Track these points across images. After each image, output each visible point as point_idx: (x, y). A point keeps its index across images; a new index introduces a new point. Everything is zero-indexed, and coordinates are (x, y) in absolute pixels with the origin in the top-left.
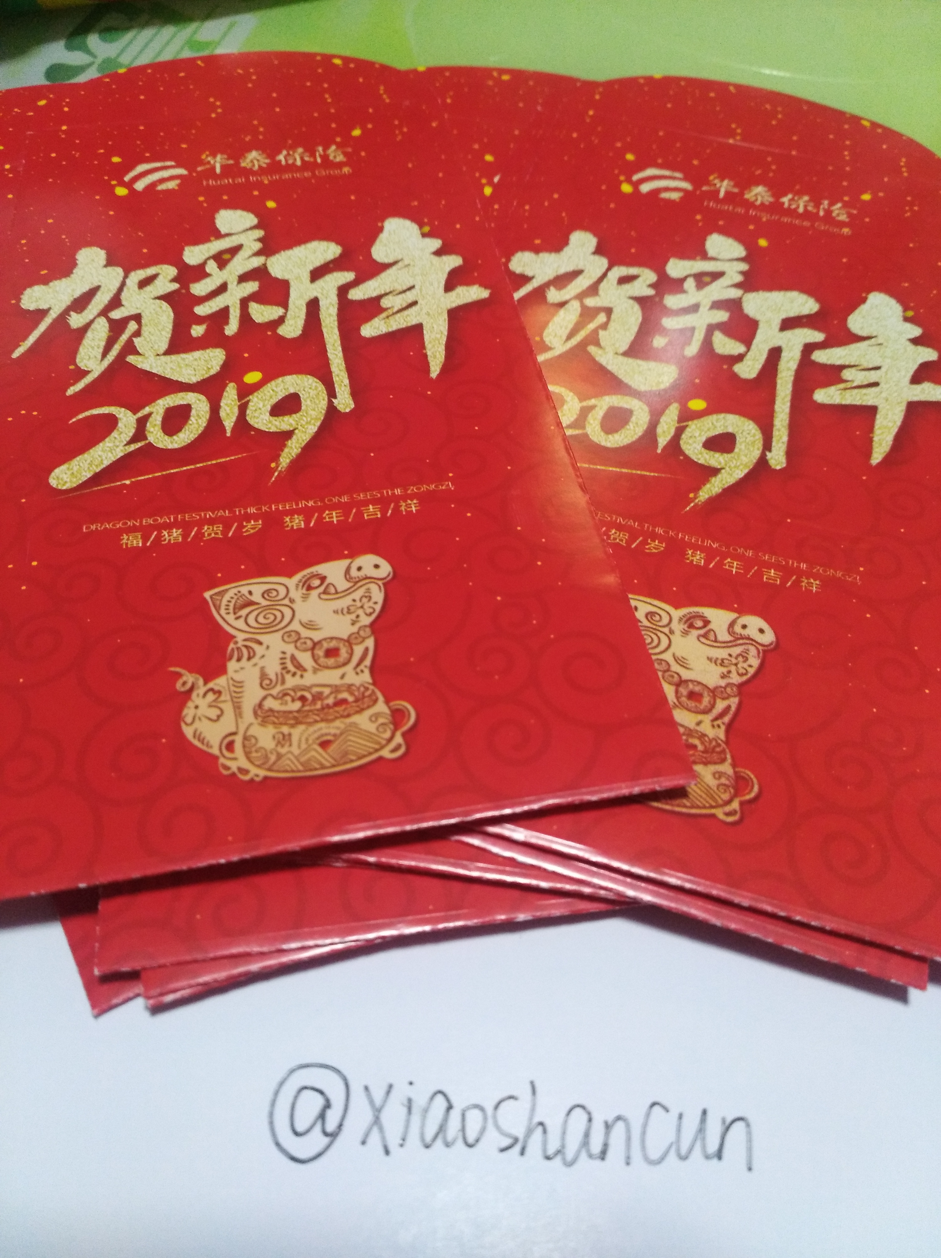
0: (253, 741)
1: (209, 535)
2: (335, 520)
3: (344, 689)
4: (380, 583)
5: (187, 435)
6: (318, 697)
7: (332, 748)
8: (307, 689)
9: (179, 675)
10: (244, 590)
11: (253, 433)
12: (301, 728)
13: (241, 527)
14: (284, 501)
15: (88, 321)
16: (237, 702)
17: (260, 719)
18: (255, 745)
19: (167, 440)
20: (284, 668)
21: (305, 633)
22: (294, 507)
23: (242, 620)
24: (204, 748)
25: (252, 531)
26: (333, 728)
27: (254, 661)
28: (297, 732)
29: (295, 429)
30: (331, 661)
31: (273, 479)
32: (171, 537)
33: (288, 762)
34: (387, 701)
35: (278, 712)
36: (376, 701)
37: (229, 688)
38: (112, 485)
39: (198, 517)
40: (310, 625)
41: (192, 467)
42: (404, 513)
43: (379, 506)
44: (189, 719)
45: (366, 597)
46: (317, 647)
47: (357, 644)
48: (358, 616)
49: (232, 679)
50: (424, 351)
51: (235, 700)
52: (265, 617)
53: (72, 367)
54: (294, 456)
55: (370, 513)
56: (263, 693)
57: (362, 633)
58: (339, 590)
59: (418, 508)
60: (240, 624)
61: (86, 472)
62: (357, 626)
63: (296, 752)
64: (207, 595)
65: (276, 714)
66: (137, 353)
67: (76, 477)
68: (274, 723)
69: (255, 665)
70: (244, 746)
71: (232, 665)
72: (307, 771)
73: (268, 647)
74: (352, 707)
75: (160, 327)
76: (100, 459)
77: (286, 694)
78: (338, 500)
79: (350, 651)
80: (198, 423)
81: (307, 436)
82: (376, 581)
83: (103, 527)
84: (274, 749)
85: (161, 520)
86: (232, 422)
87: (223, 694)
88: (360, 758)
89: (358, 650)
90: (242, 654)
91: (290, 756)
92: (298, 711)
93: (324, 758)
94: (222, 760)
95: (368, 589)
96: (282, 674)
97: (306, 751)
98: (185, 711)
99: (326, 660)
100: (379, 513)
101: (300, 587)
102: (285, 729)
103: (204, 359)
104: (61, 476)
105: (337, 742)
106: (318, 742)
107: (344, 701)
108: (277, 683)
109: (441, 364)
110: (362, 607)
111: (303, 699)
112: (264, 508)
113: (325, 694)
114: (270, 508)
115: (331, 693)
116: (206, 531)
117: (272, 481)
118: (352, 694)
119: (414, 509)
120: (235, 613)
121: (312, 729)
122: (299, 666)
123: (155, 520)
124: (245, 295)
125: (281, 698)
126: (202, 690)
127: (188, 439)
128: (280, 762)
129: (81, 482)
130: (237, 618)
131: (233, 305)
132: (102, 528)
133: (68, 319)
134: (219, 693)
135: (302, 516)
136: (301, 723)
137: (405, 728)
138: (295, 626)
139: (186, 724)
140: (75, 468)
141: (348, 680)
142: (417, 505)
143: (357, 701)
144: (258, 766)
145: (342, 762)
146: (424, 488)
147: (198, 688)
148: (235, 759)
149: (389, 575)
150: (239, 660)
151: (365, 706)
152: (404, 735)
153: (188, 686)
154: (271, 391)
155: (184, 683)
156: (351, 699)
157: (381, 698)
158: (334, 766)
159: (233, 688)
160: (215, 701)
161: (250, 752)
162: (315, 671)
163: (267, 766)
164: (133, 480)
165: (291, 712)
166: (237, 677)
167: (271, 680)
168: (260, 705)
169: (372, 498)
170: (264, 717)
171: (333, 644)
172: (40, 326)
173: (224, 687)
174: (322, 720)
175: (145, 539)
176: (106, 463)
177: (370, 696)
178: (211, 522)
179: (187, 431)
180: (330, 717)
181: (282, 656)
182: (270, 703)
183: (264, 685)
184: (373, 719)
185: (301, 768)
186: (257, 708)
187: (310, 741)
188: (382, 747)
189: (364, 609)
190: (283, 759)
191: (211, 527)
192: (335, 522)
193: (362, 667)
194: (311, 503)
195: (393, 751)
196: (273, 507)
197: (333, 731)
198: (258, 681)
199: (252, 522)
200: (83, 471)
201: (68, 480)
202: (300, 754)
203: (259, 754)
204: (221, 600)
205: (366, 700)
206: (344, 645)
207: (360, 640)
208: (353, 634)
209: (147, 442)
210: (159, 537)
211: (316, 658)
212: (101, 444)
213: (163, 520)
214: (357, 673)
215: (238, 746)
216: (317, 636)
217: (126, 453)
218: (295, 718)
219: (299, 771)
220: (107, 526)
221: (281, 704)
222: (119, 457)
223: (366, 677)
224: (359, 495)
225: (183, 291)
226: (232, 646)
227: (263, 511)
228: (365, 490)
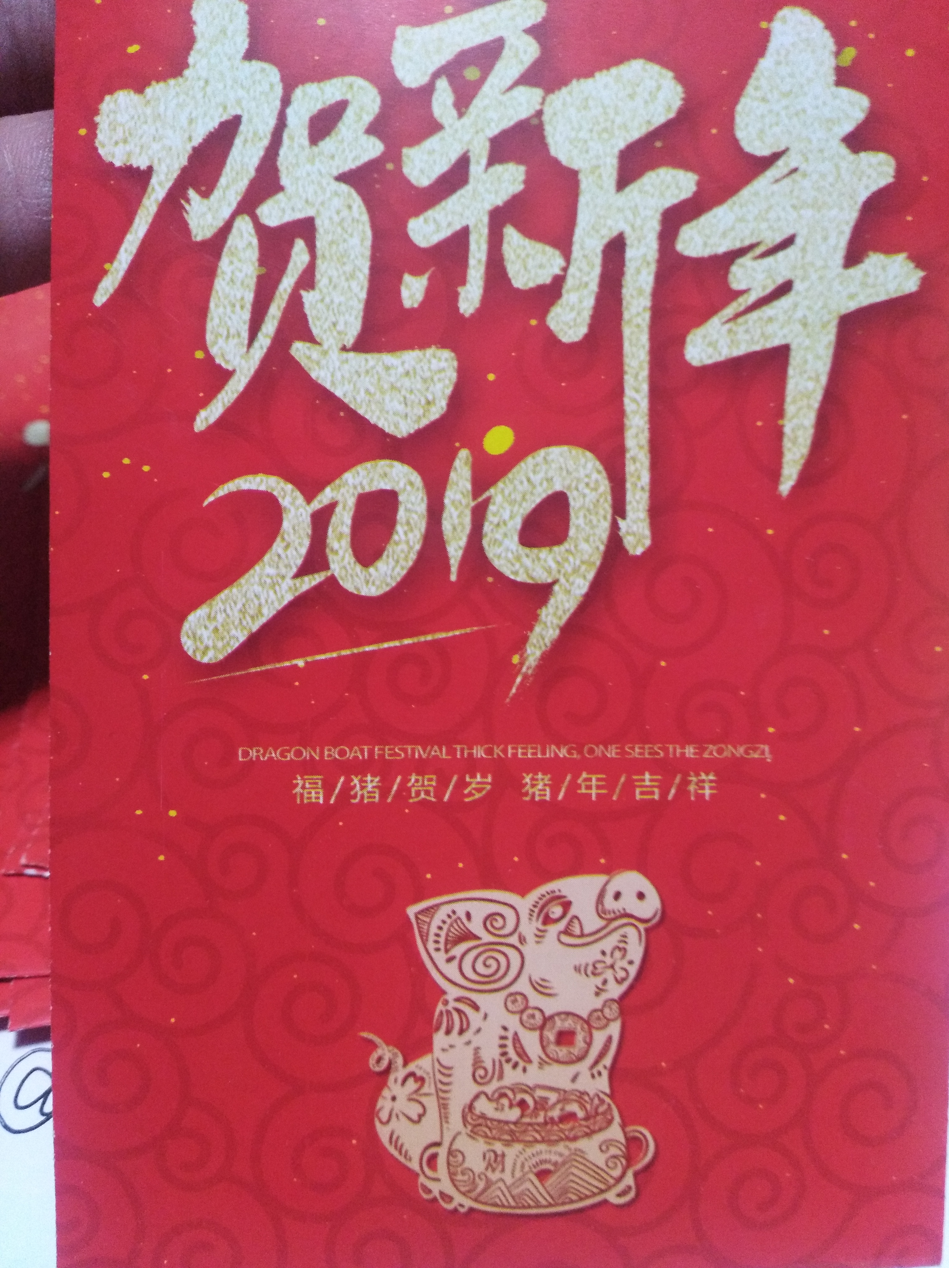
0: (460, 1158)
1: (418, 793)
2: (594, 792)
3: (574, 1097)
4: (642, 926)
5: (390, 567)
6: (541, 1105)
7: (551, 1181)
8: (529, 1090)
9: (373, 1046)
10: (461, 909)
11: (490, 579)
12: (518, 1147)
13: (462, 784)
14: (526, 740)
15: (220, 223)
16: (443, 1099)
17: (470, 1127)
18: (461, 1164)
19: (359, 573)
20: (504, 1054)
21: (535, 1000)
22: (539, 756)
23: (455, 963)
24: (402, 1159)
25: (477, 796)
26: (555, 1153)
27: (468, 1035)
28: (512, 1152)
29: (555, 582)
30: (562, 1052)
31: (514, 690)
32: (365, 792)
33: (499, 1193)
34: (623, 1126)
35: (492, 1120)
36: (610, 1122)
37: (434, 1075)
38: (278, 665)
39: (403, 755)
40: (541, 985)
41: (396, 643)
42: (693, 798)
43: (659, 777)
44: (384, 1116)
45: (619, 949)
46: (548, 1026)
47: (598, 1029)
48: (605, 982)
49: (438, 1061)
50: (780, 422)
51: (441, 1095)
52: (485, 964)
53: (199, 355)
54: (549, 644)
55: (645, 789)
56: (476, 1089)
57: (607, 1011)
58: (587, 930)
59: (714, 792)
60: (451, 970)
61: (236, 628)
62: (604, 996)
63: (509, 1180)
64: (412, 911)
65: (489, 1123)
66: (309, 337)
67: (222, 639)
68: (486, 1136)
69: (468, 1043)
70: (448, 1164)
71: (439, 1039)
72: (519, 1208)
73: (486, 1016)
74: (581, 1125)
75: (348, 268)
76: (256, 602)
77: (504, 1095)
78: (603, 752)
79: (588, 1040)
80: (407, 542)
81: (571, 602)
82: (637, 923)
83: (268, 755)
84: (482, 1173)
85: (351, 752)
86: (460, 547)
87: (426, 1085)
88: (581, 1199)
89: (599, 1038)
90: (453, 1023)
91: (501, 1184)
92: (515, 1123)
93: (539, 1191)
94: (422, 1179)
95: (625, 936)
96: (500, 1062)
97: (522, 1180)
98: (380, 1103)
99: (557, 1049)
100: (656, 790)
101: (534, 918)
102: (498, 1147)
103: (421, 373)
104: (199, 632)
105: (558, 1174)
106: (535, 1170)
107: (572, 1116)
108: (492, 1077)
109: (802, 461)
110: (612, 967)
111: (522, 1104)
112: (497, 751)
113: (551, 1102)
114: (505, 751)
115: (558, 1102)
116: (413, 786)
117: (511, 695)
118: (582, 1106)
119: (707, 792)
120: (447, 951)
121: (529, 1151)
122: (522, 1054)
123: (342, 753)
124: (499, 202)
125: (497, 1100)
126: (401, 1073)
127: (391, 577)
128: (489, 1191)
129: (230, 651)
130: (450, 960)
131: (476, 226)
132: (266, 758)
133: (184, 208)
134: (422, 1080)
135: (549, 776)
136: (518, 1141)
137: (639, 1166)
138: (523, 986)
139: (381, 1122)
140: (220, 617)
141: (580, 1086)
142: (713, 784)
143: (587, 1118)
144: (464, 1194)
145: (560, 1201)
146: (729, 751)
147: (397, 1070)
148: (437, 1180)
149: (655, 916)
150: (448, 1032)
151: (597, 1128)
152: (636, 1175)
153: (384, 1064)
154: (526, 483)
155: (379, 1060)
156: (581, 1114)
157: (617, 1119)
158: (550, 1205)
159: (439, 1076)
160: (416, 1091)
161: (455, 1174)
162: (542, 1064)
163: (473, 1195)
164: (309, 659)
165: (507, 1123)
166: (446, 1059)
167: (485, 1069)
168: (471, 1107)
169: (650, 757)
170: (475, 1126)
171: (568, 1024)
172: (137, 220)
173: (428, 1073)
174: (543, 1141)
175: (328, 788)
176: (268, 613)
177: (604, 1113)
178: (422, 767)
179: (391, 560)
180: (554, 1138)
181: (503, 1033)
182: (483, 1106)
183: (477, 1075)
184: (604, 1148)
185: (513, 1203)
186: (467, 1110)
187: (527, 1169)
188: (609, 1188)
189: (614, 969)
190: (493, 1188)
191: (420, 778)
192: (594, 798)
193: (600, 1067)
194: (563, 753)
195: (619, 1195)
196: (510, 751)
197: (554, 1158)
198: (470, 1070)
199: (479, 778)
200: (232, 626)
201: (210, 643)
202: (513, 1184)
203: (465, 1178)
204: (429, 924)
205: (599, 1118)
206: (582, 1029)
207: (604, 1021)
208: (595, 1010)
209: (329, 573)
210: (347, 788)
211: (545, 1043)
212: (257, 568)
213: (353, 755)
214: (593, 1076)
215: (441, 1161)
216: (550, 1006)
217: (297, 594)
218: (512, 1132)
219: (510, 1207)
220: (273, 755)
221: (496, 1109)
222: (285, 602)
223: (603, 1084)
224: (633, 749)
225: (390, 166)
226: (440, 1007)
227: (495, 756)
228: (645, 740)
